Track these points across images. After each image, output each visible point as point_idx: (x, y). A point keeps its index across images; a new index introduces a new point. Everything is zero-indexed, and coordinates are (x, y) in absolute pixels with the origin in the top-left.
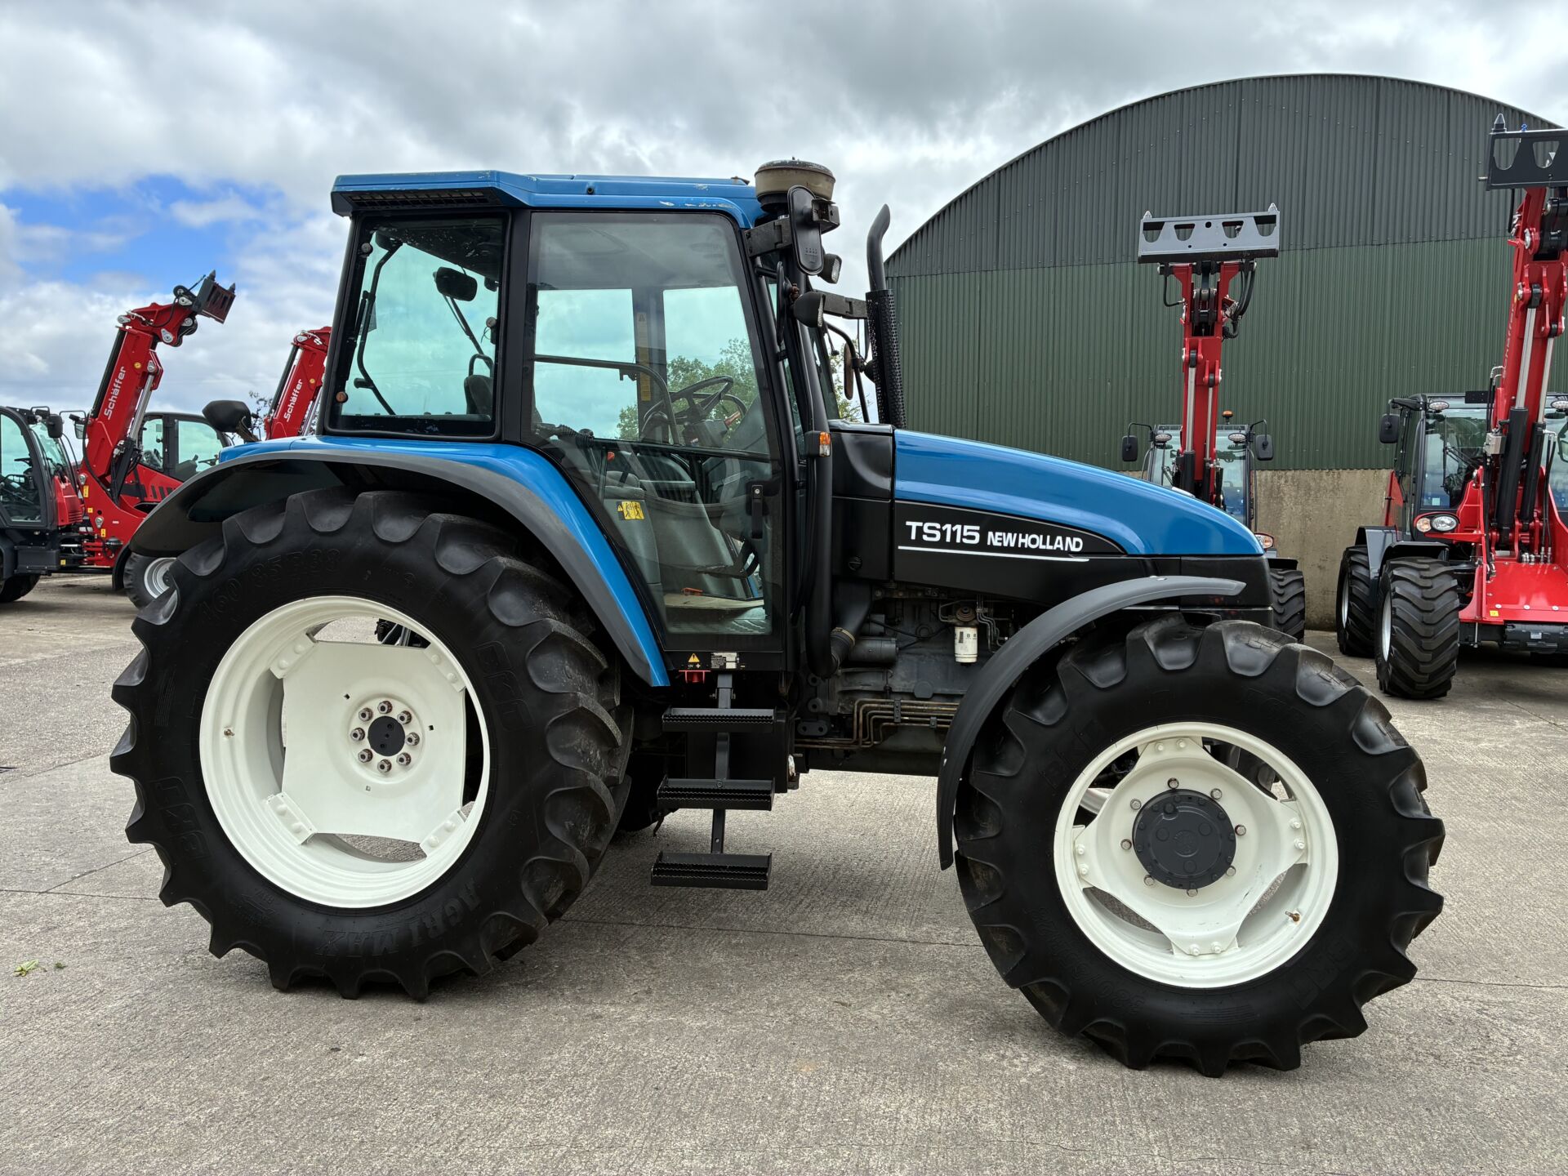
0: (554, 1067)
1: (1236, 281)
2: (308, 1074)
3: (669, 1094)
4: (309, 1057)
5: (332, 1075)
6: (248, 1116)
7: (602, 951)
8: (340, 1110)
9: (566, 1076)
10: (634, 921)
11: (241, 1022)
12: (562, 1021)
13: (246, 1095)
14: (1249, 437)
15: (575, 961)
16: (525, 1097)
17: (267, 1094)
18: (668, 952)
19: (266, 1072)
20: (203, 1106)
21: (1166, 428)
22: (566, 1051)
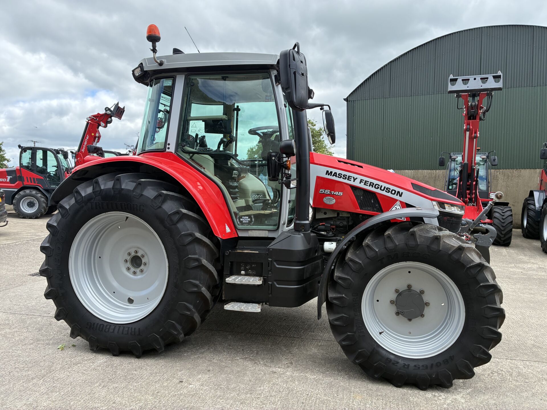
0: (262, 392)
1: (485, 100)
2: (173, 391)
3: (308, 405)
4: (172, 384)
5: (182, 392)
6: (154, 407)
7: (271, 346)
8: (186, 406)
9: (267, 396)
10: (281, 335)
11: (146, 370)
12: (262, 374)
13: (152, 399)
14: (488, 157)
15: (262, 350)
16: (254, 404)
17: (159, 399)
18: (296, 348)
19: (158, 390)
20: (137, 403)
21: (456, 154)
22: (266, 386)
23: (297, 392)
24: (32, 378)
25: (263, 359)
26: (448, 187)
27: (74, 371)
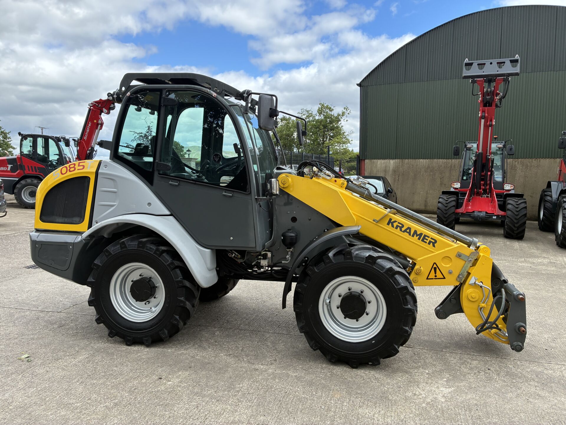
0: (240, 390)
1: (502, 86)
2: (150, 388)
3: (284, 403)
4: (151, 381)
5: (159, 389)
6: (128, 404)
7: (258, 343)
8: (162, 403)
9: (245, 394)
10: (270, 331)
11: (127, 366)
12: (243, 371)
13: (128, 395)
14: (504, 146)
15: (248, 347)
16: (230, 401)
17: (135, 396)
19: (135, 386)
20: (112, 399)
21: (471, 143)
22: (245, 383)
23: (275, 390)
24: (12, 373)
25: (247, 356)
26: (463, 178)
27: (54, 366)
